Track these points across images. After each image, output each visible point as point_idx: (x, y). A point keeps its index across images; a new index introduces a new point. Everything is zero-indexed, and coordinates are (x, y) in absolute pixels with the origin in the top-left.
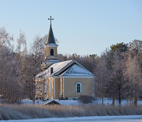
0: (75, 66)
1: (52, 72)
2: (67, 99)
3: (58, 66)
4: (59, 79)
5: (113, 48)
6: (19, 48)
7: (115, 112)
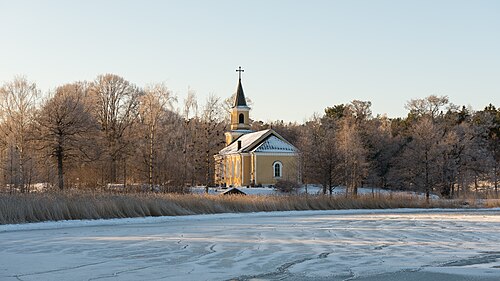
0: (272, 139)
1: (239, 147)
2: (260, 186)
3: (248, 139)
4: (250, 157)
5: (330, 112)
6: (187, 112)
7: (322, 205)
